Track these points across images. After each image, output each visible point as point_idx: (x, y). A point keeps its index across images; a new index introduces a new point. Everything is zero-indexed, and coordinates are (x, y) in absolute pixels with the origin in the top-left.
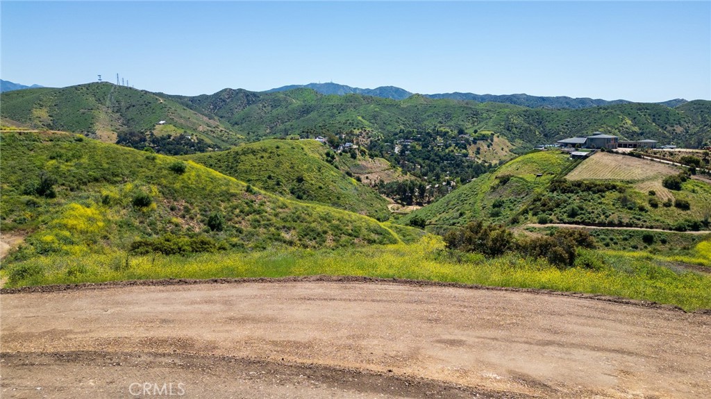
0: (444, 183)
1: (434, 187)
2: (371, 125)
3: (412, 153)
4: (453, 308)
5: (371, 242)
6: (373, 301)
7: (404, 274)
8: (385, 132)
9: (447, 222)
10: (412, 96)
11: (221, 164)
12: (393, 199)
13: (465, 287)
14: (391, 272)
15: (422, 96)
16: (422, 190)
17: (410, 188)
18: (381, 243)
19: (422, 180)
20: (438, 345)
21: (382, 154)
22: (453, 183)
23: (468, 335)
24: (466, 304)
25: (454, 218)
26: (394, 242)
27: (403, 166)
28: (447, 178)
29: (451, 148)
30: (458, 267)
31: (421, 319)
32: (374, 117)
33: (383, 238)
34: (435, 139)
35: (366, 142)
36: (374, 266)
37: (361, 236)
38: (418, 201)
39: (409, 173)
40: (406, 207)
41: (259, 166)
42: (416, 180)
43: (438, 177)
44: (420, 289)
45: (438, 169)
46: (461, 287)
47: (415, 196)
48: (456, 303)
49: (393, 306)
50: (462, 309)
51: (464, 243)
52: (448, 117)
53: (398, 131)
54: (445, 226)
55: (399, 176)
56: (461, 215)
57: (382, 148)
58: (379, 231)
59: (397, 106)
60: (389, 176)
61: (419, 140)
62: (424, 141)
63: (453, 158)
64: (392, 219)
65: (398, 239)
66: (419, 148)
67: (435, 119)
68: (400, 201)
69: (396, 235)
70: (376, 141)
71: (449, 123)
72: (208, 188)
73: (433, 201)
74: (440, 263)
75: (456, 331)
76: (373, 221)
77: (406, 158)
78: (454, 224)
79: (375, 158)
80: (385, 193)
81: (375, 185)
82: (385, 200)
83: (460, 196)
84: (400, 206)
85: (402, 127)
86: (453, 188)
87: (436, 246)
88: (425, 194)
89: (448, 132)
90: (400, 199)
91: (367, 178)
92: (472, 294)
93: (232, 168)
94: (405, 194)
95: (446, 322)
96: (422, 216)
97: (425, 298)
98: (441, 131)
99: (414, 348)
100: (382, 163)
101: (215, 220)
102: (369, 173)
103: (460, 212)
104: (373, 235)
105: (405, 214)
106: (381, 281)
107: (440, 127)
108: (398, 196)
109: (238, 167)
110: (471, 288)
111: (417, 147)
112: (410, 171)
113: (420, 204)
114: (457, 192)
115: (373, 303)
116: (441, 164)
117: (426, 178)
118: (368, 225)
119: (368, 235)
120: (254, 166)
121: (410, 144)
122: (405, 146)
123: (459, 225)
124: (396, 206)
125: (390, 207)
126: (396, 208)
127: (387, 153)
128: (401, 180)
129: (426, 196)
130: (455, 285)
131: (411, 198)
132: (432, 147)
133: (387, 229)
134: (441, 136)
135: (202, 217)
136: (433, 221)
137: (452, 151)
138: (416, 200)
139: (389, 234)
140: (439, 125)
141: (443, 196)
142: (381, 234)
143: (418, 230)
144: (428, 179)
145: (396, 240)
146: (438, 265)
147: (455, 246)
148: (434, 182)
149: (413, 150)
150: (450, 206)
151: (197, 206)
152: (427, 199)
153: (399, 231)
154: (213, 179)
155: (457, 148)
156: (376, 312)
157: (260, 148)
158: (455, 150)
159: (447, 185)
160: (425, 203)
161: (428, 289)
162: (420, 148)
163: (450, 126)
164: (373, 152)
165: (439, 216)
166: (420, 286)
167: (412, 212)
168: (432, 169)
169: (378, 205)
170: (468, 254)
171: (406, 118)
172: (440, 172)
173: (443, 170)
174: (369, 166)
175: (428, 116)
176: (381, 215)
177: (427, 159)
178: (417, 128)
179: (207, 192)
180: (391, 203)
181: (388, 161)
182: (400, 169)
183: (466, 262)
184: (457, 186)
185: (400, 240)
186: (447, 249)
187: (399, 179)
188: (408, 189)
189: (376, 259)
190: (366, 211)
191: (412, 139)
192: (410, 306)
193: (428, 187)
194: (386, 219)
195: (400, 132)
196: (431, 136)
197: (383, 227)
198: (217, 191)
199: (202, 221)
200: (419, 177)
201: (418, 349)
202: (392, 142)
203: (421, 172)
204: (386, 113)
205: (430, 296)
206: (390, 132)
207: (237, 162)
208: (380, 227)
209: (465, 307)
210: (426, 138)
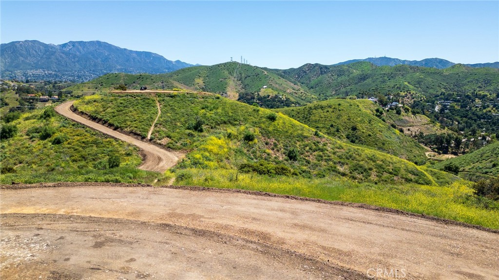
0: (480, 138)
1: (470, 141)
2: (415, 88)
3: (451, 112)
4: (474, 247)
5: (408, 181)
6: (403, 229)
7: (432, 212)
8: (428, 94)
9: (480, 171)
10: (454, 66)
11: (299, 115)
12: (430, 147)
13: (489, 231)
14: (421, 209)
15: (464, 65)
16: (458, 142)
17: (447, 140)
18: (417, 182)
19: (459, 134)
20: (458, 275)
21: (423, 112)
22: (488, 138)
23: (487, 273)
24: (488, 245)
25: (486, 168)
26: (428, 183)
27: (441, 122)
28: (484, 133)
29: (489, 109)
30: (484, 213)
31: (444, 251)
32: (419, 83)
33: (419, 180)
34: (473, 101)
35: (410, 102)
36: (407, 202)
37: (400, 175)
38: (454, 151)
39: (446, 128)
40: (442, 155)
41: (325, 117)
42: (453, 133)
43: (474, 133)
44: (446, 226)
45: (475, 126)
46: (484, 230)
47: (451, 147)
48: (478, 243)
49: (420, 237)
50: (484, 249)
51: (492, 192)
52: (488, 82)
53: (439, 93)
54: (478, 174)
55: (437, 130)
56: (494, 165)
57: (424, 107)
58: (416, 172)
59: (440, 74)
60: (428, 129)
61: (458, 101)
62: (463, 102)
63: (491, 117)
64: (428, 164)
65: (432, 180)
66: (457, 108)
67: (475, 85)
68: (436, 150)
69: (430, 178)
70: (419, 101)
71: (488, 88)
72: (290, 132)
73: (468, 152)
74: (467, 206)
75: (476, 267)
76: (411, 165)
77: (445, 116)
78: (486, 173)
79: (417, 115)
80: (423, 143)
81: (415, 136)
82: (423, 148)
83: (494, 149)
84: (436, 154)
85: (443, 90)
86: (488, 142)
87: (467, 191)
88: (461, 146)
89: (487, 95)
90: (437, 148)
91: (409, 130)
92: (495, 237)
93: (306, 118)
94: (441, 145)
95: (466, 258)
96: (457, 163)
97: (449, 235)
98: (480, 95)
99: (435, 274)
100: (424, 119)
101: (292, 154)
102: (411, 126)
103: (493, 163)
104: (410, 175)
105: (441, 161)
106: (411, 215)
107: (479, 91)
108: (435, 146)
109: (311, 118)
110: (495, 232)
111: (456, 107)
112: (448, 126)
113: (455, 154)
114: (491, 146)
115: (403, 232)
116: (478, 122)
117: (462, 132)
118: (407, 167)
119: (406, 175)
120: (322, 117)
121: (449, 104)
122: (445, 106)
123: (491, 174)
124: (433, 153)
125: (427, 154)
126: (432, 155)
127: (428, 111)
128: (439, 133)
130: (479, 227)
131: (447, 148)
132: (470, 108)
133: (423, 171)
134: (480, 99)
135: (284, 150)
136: (467, 168)
137: (490, 111)
138: (452, 150)
139: (425, 175)
140: (478, 89)
141: (478, 148)
142: (417, 175)
143: (452, 175)
144: (465, 133)
145: (430, 181)
146: (465, 209)
147: (484, 194)
148: (470, 136)
149: (452, 109)
150: (484, 158)
151: (282, 143)
152: (462, 150)
153: (434, 174)
154: (293, 126)
155: (494, 109)
156: (404, 239)
157: (326, 105)
158: (492, 111)
159: (482, 139)
160: (460, 153)
161: (453, 227)
162: (459, 108)
163: (489, 91)
164: (415, 110)
165: (472, 165)
166: (446, 224)
167: (447, 159)
168: (469, 126)
169: (416, 151)
170: (495, 202)
171: (447, 83)
172: (476, 128)
173: (479, 127)
174: (411, 120)
175: (468, 82)
176: (418, 159)
177: (464, 117)
178: (458, 91)
179: (289, 134)
180: (428, 151)
181: (429, 117)
182: (439, 124)
183: (493, 209)
184: (492, 141)
185: (434, 182)
186: (476, 196)
187: (437, 132)
188: (445, 141)
189: (409, 197)
190: (405, 156)
191: (452, 100)
192: (434, 239)
193: (463, 140)
194: (423, 163)
195: (441, 95)
196: (470, 98)
197: (419, 169)
198: (295, 134)
199: (284, 153)
200: (456, 131)
201: (439, 275)
202: (433, 102)
203: (458, 128)
204: (429, 79)
205: (454, 234)
206: (432, 94)
207: (310, 114)
208: (417, 170)
209: (487, 247)
210: (466, 100)
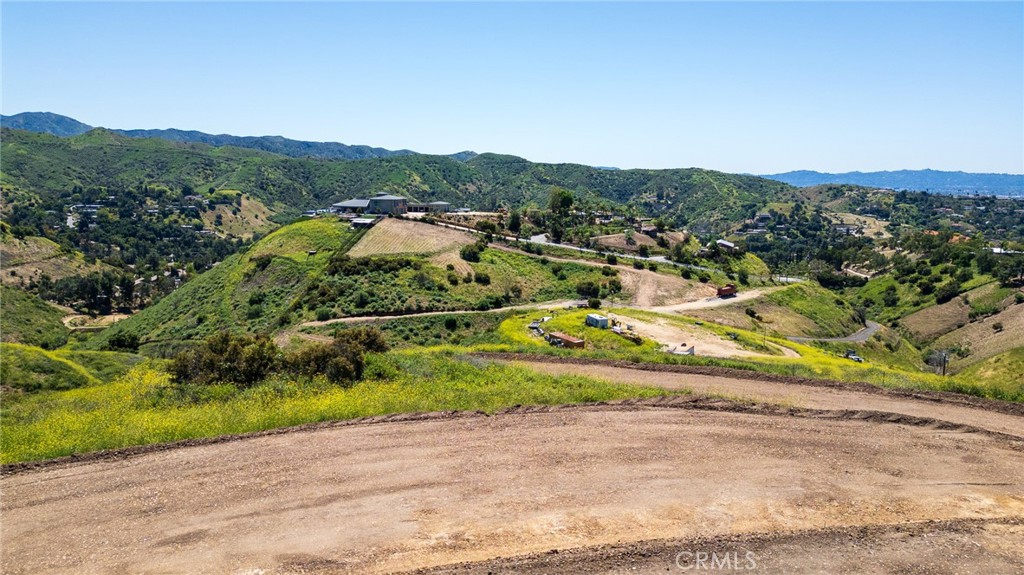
0: (167, 274)
1: (149, 281)
2: (12, 179)
3: (102, 227)
4: (187, 483)
5: (32, 389)
6: (31, 504)
7: (92, 443)
8: (44, 192)
9: (177, 335)
10: (91, 132)
12: (72, 306)
13: (205, 443)
14: (67, 444)
15: (111, 132)
16: (127, 287)
17: (104, 286)
18: (53, 387)
19: (126, 271)
20: (161, 549)
21: (41, 231)
22: (182, 272)
23: (212, 520)
24: (207, 470)
25: (188, 328)
26: (79, 383)
27: (86, 249)
28: (172, 264)
29: (173, 217)
30: (195, 412)
31: (129, 514)
32: (19, 165)
33: (60, 380)
34: (141, 203)
35: (6, 210)
36: (32, 440)
37: (9, 380)
38: (122, 305)
39: (98, 261)
40: (98, 319)
42: (113, 271)
43: (154, 265)
44: (125, 463)
45: (153, 252)
46: (198, 444)
47: (115, 298)
48: (190, 472)
49: (75, 503)
50: (201, 480)
51: (201, 370)
52: (162, 167)
53: (70, 189)
54: (175, 342)
55: (78, 267)
56: (200, 321)
57: (40, 219)
58: (47, 366)
59: (64, 147)
60: (59, 267)
61: (113, 204)
62: (123, 206)
63: (179, 232)
64: (72, 342)
65: (86, 374)
66: (114, 217)
67: (140, 171)
68: (86, 310)
69: (82, 370)
70: (26, 208)
71: (165, 178)
73: (149, 304)
74: (163, 409)
75: (192, 518)
76: (33, 352)
77: (92, 235)
78: (189, 337)
79: (26, 237)
80: (54, 298)
81: (33, 286)
82: (55, 311)
83: (195, 291)
84: (87, 317)
85: (78, 183)
86: (183, 279)
87: (156, 381)
88: (134, 294)
89: (165, 192)
90: (86, 306)
91: (13, 274)
92: (217, 451)
94: (94, 297)
95: (174, 508)
96: (132, 330)
97: (135, 477)
98: (153, 190)
99: (118, 567)
100: (46, 246)
102: (17, 265)
103: (197, 316)
104: (34, 376)
105: (99, 330)
106: (46, 464)
107: (150, 183)
108: (81, 302)
110: (215, 442)
111: (110, 216)
112: (101, 258)
113: (125, 311)
114: (189, 286)
115: (32, 509)
116: (159, 243)
117: (132, 266)
118: (23, 360)
119: (23, 377)
121: (96, 210)
122: (87, 215)
123: (198, 337)
124: (79, 317)
125: (66, 321)
126: (78, 322)
127: (51, 227)
128: (84, 272)
129: (137, 296)
130: (188, 442)
131: (107, 302)
132: (139, 217)
133: (65, 361)
134: (153, 198)
136: (153, 335)
137: (176, 222)
138: (118, 304)
139: (70, 368)
140: (147, 180)
141: (167, 293)
142: (52, 372)
143: (126, 355)
144: (138, 268)
145: (82, 377)
146: (158, 416)
147: (188, 378)
148: (148, 273)
149: (103, 221)
150: (180, 309)
152: (139, 301)
153: (87, 361)
155: (183, 216)
156: (37, 524)
158: (180, 220)
159: (172, 275)
160: (135, 308)
161: (140, 460)
162: (117, 218)
163: (167, 183)
164: (22, 228)
165: (163, 327)
166: (125, 458)
167: (112, 325)
168: (143, 252)
169: (41, 320)
170: (209, 388)
171: (83, 168)
172: (157, 255)
173: (163, 252)
174: (15, 251)
175: (126, 165)
176: (49, 337)
177: (130, 235)
178: (108, 184)
180: (68, 315)
181: (56, 241)
182: (81, 255)
183: (207, 400)
184: (189, 276)
185: (91, 377)
186: (174, 385)
187: (80, 271)
188: (99, 287)
189: (37, 427)
190: (15, 334)
191: (99, 203)
192: (106, 498)
193: (137, 282)
194: (60, 343)
195: (74, 192)
196: (135, 198)
197: (54, 358)
200: (120, 266)
201: (126, 565)
202: (60, 209)
203: (123, 258)
204: (41, 158)
205: (144, 472)
206: (54, 192)
208: (49, 360)
209: (206, 475)
210: (127, 203)
